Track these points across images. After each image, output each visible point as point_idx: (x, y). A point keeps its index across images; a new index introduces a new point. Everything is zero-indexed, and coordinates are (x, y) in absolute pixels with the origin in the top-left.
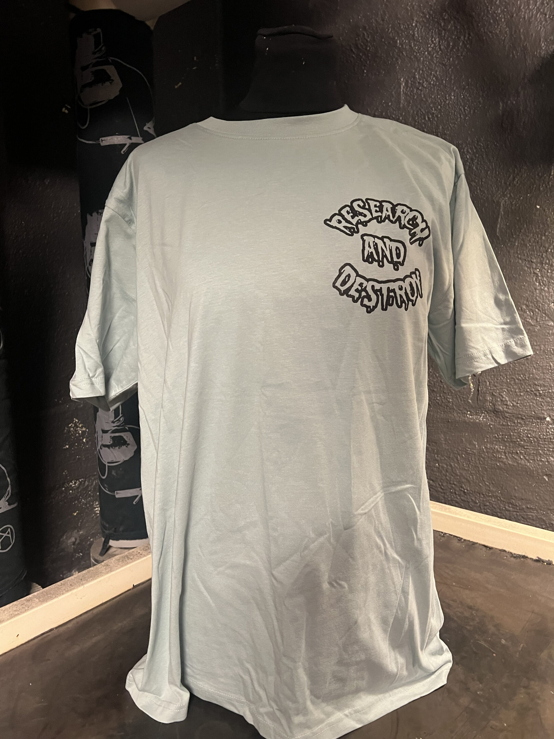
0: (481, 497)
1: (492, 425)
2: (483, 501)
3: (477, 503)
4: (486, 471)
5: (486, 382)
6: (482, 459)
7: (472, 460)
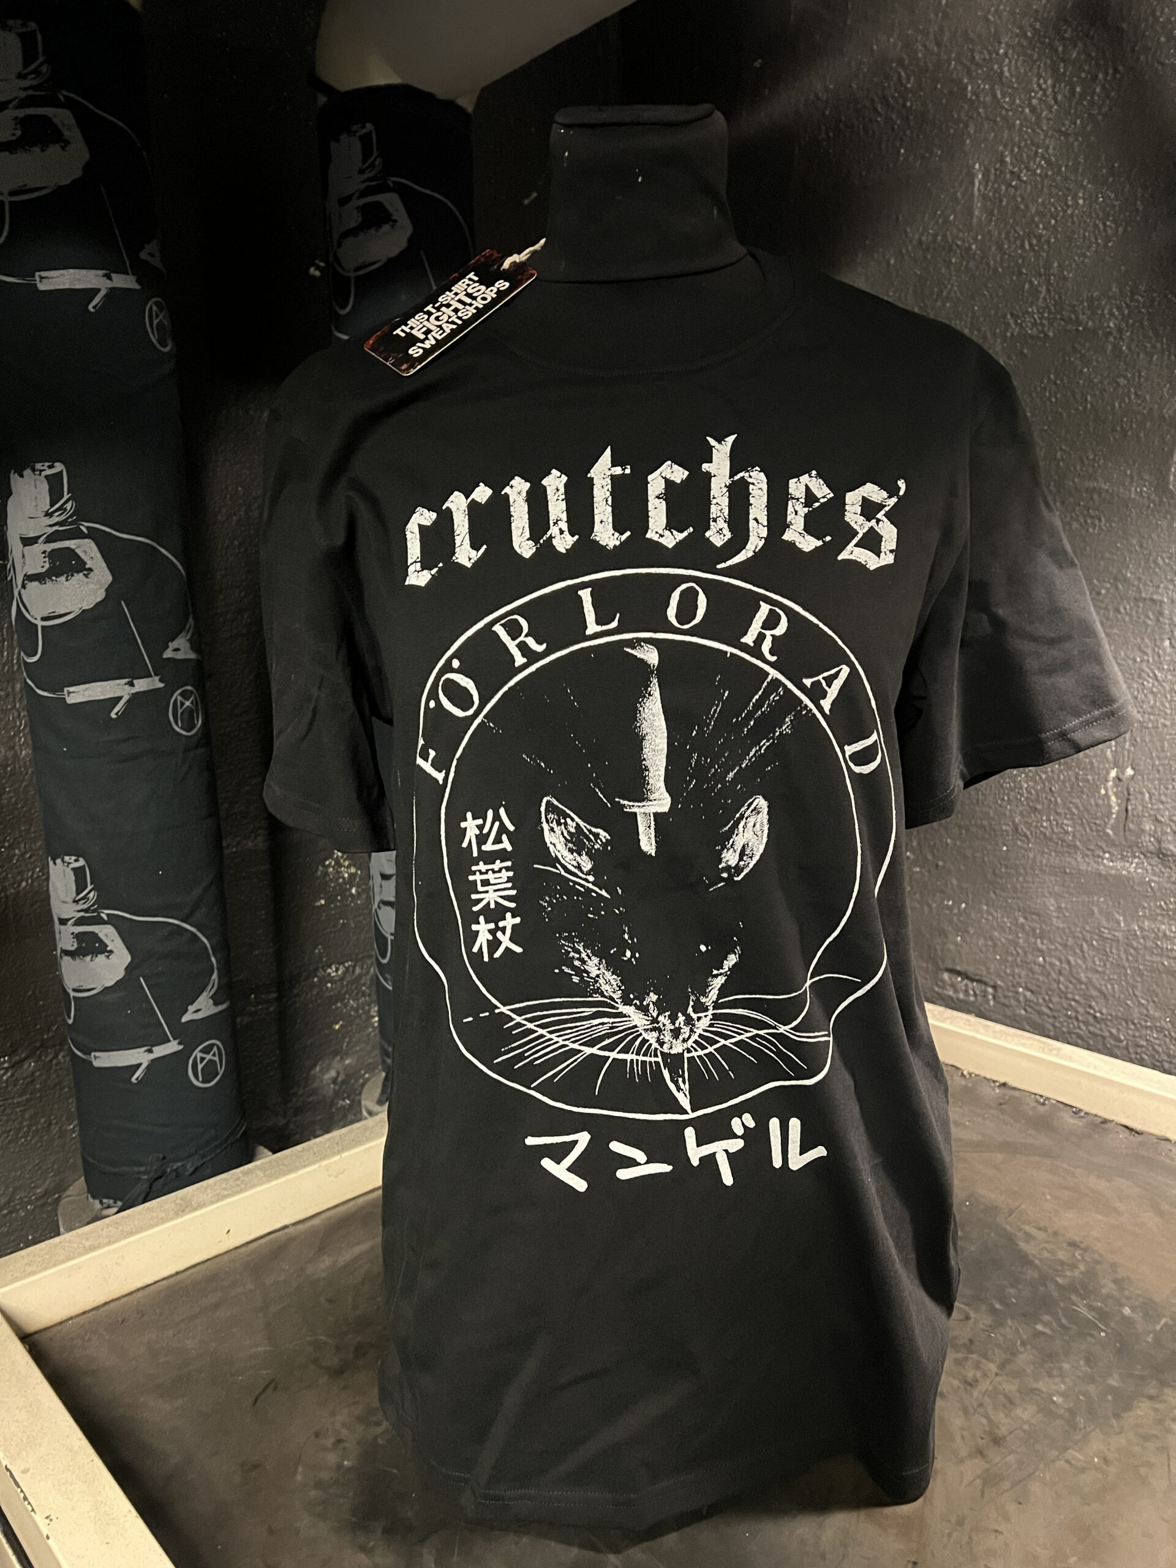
0: (1131, 1029)
1: (1153, 881)
2: (1134, 1036)
3: (1122, 1041)
4: (1141, 975)
5: (1142, 793)
6: (1132, 951)
7: (1111, 952)
